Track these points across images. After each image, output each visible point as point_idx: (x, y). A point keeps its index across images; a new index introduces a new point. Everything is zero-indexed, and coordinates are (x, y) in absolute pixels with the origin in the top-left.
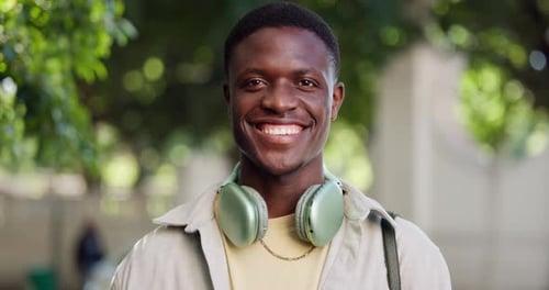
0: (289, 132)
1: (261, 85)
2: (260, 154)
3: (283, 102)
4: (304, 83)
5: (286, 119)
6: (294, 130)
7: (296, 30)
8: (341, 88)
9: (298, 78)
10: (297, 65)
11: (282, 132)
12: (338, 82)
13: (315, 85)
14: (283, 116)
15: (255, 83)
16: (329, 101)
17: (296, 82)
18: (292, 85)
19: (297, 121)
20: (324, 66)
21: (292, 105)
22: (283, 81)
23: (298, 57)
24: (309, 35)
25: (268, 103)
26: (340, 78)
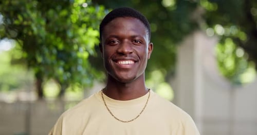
0: (130, 63)
1: (117, 43)
2: (117, 73)
3: (126, 50)
4: (136, 41)
5: (128, 58)
6: (131, 62)
7: (132, 18)
8: (151, 45)
9: (133, 39)
10: (132, 33)
11: (126, 63)
12: (150, 42)
13: (140, 43)
14: (126, 56)
15: (114, 42)
16: (147, 50)
17: (132, 41)
18: (131, 42)
19: (133, 58)
20: (144, 34)
21: (131, 51)
22: (126, 40)
23: (133, 30)
24: (138, 21)
25: (120, 51)
26: (151, 40)
